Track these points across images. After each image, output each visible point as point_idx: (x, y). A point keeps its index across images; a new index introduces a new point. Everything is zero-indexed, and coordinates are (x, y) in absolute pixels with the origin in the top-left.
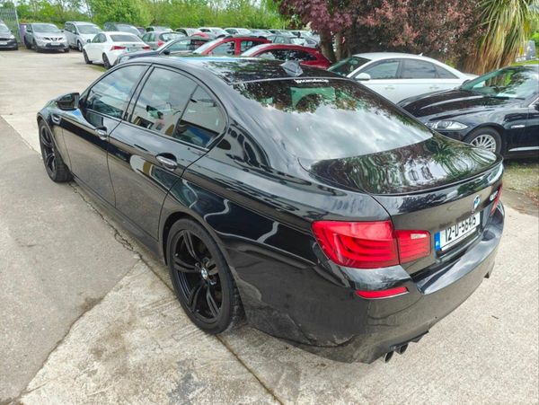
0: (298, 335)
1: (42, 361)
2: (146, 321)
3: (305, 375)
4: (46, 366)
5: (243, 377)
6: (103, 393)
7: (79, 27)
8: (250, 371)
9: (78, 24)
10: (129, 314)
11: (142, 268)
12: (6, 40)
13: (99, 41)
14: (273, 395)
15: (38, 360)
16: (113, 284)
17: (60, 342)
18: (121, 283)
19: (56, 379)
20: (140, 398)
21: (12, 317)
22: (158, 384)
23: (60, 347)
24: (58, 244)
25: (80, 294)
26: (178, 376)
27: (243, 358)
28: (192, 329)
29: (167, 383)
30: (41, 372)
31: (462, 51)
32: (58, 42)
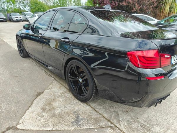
0: (117, 99)
1: (24, 113)
2: (60, 99)
3: (121, 115)
4: (25, 115)
5: (98, 116)
6: (47, 123)
7: (26, 14)
8: (100, 114)
9: (26, 13)
10: (53, 97)
11: (56, 82)
12: (3, 18)
13: (33, 17)
14: (110, 122)
15: (22, 113)
16: (47, 87)
17: (29, 107)
18: (49, 87)
19: (29, 119)
20: (61, 124)
21: (11, 99)
22: (67, 119)
23: (30, 108)
24: (25, 76)
25: (35, 91)
26: (74, 116)
27: (97, 110)
28: (77, 101)
29: (71, 119)
30: (23, 117)
31: (155, 13)
32: (20, 19)
